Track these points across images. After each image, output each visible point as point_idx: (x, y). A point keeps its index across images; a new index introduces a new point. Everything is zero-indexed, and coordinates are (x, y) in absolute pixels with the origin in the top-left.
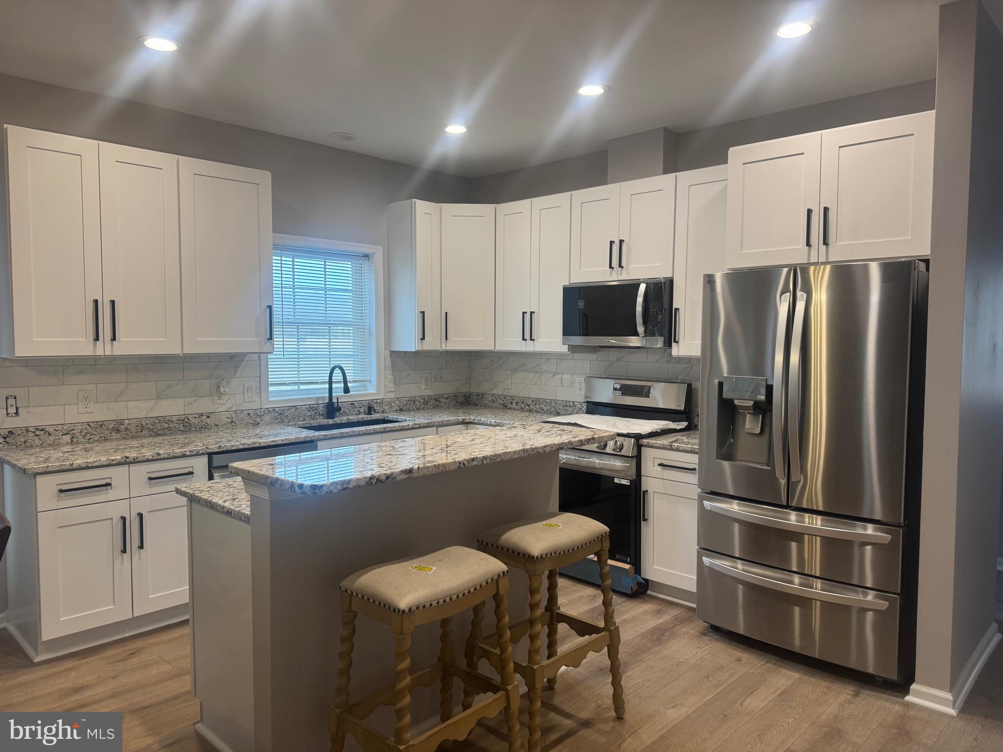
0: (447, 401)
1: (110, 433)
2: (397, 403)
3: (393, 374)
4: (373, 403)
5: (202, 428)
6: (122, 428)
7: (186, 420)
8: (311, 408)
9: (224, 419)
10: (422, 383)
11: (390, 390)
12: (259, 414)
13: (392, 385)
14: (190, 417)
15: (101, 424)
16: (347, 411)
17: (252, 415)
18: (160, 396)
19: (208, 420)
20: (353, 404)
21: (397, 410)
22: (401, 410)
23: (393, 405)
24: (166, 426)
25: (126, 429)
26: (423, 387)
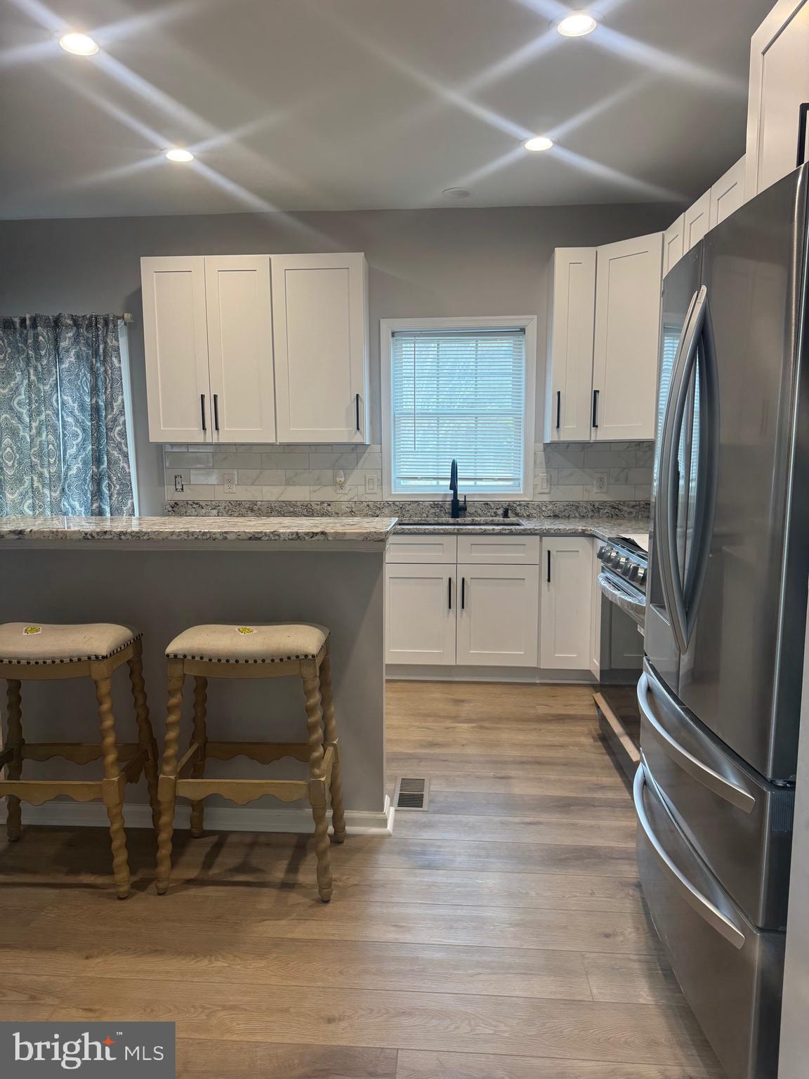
0: (632, 510)
1: (247, 511)
2: (550, 507)
3: (547, 472)
4: (515, 505)
5: (323, 514)
6: (256, 508)
7: (309, 506)
8: (435, 505)
9: (344, 507)
10: (593, 485)
11: (542, 491)
12: (379, 506)
13: (545, 485)
14: (313, 504)
15: (239, 504)
16: (479, 511)
17: (371, 506)
18: (289, 482)
19: (329, 508)
20: (487, 504)
21: (550, 516)
22: (556, 516)
23: (544, 509)
24: (292, 509)
25: (259, 509)
26: (595, 490)
